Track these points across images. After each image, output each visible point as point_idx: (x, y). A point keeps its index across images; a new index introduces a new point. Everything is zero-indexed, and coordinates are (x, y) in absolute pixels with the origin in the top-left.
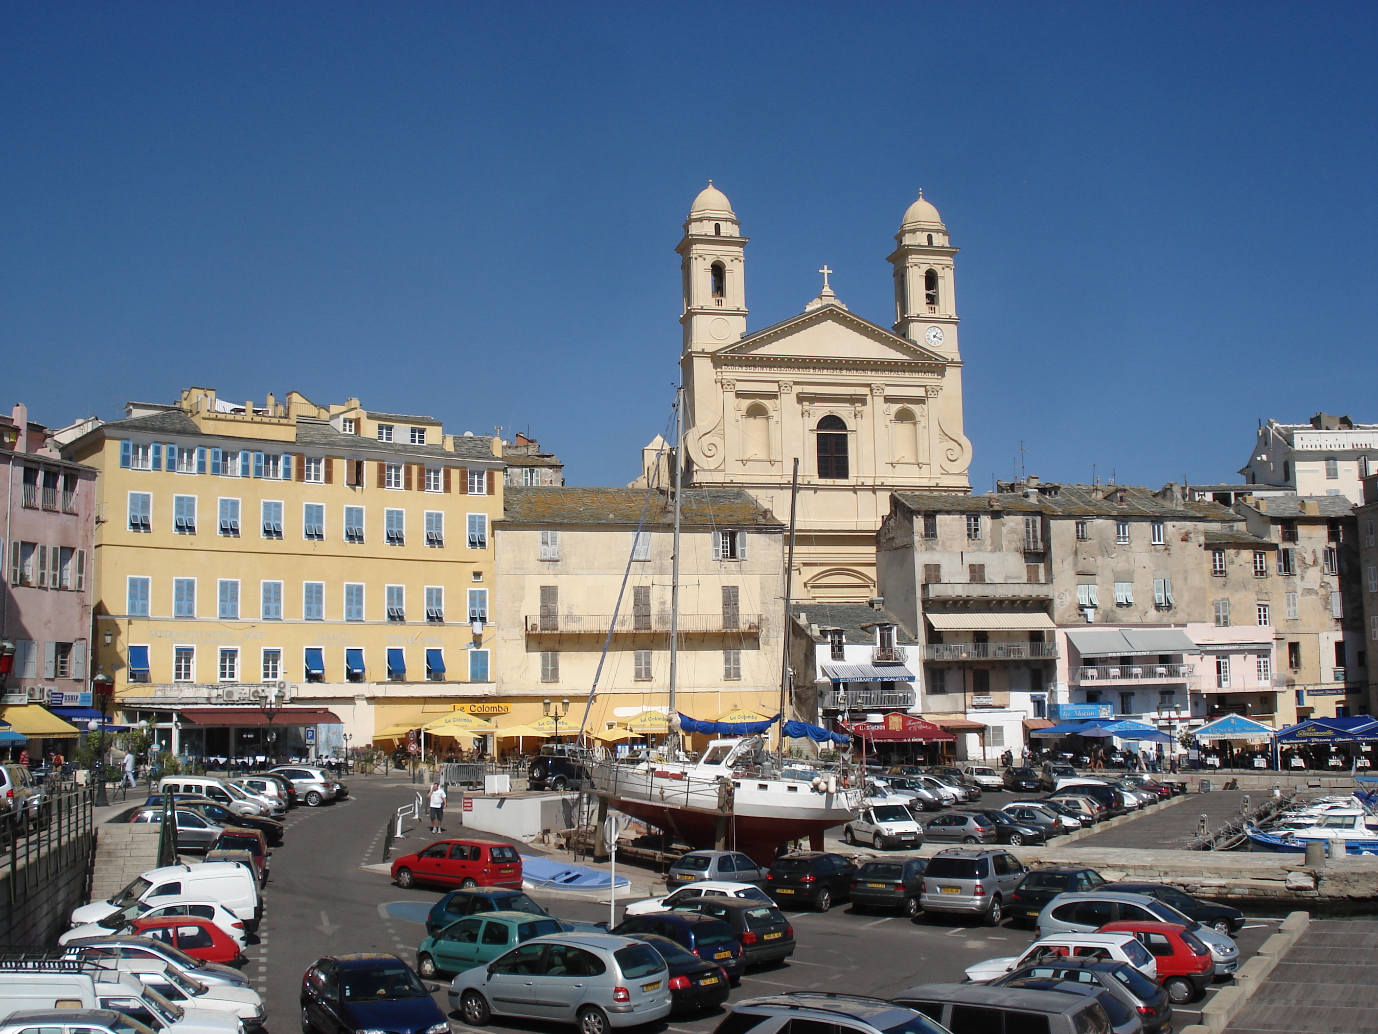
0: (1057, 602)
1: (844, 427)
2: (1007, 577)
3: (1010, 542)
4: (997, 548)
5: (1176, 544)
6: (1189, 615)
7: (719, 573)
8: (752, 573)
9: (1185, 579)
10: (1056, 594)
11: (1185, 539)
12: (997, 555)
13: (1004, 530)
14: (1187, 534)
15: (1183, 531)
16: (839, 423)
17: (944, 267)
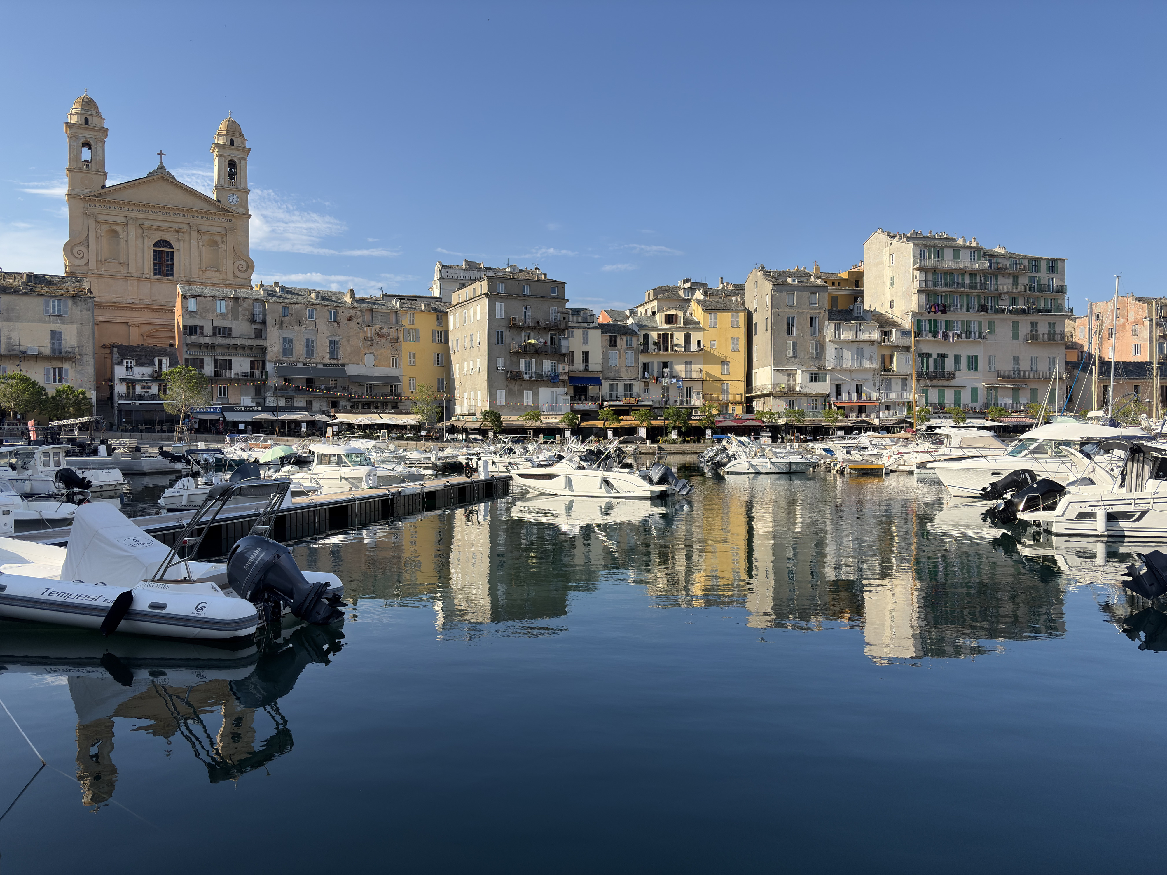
0: (269, 349)
1: (172, 248)
2: (241, 335)
3: (244, 315)
4: (236, 318)
5: (344, 321)
6: (350, 360)
7: (49, 322)
9: (348, 341)
10: (269, 345)
11: (350, 319)
12: (235, 322)
13: (240, 309)
14: (351, 317)
15: (349, 315)
16: (169, 245)
17: (240, 159)
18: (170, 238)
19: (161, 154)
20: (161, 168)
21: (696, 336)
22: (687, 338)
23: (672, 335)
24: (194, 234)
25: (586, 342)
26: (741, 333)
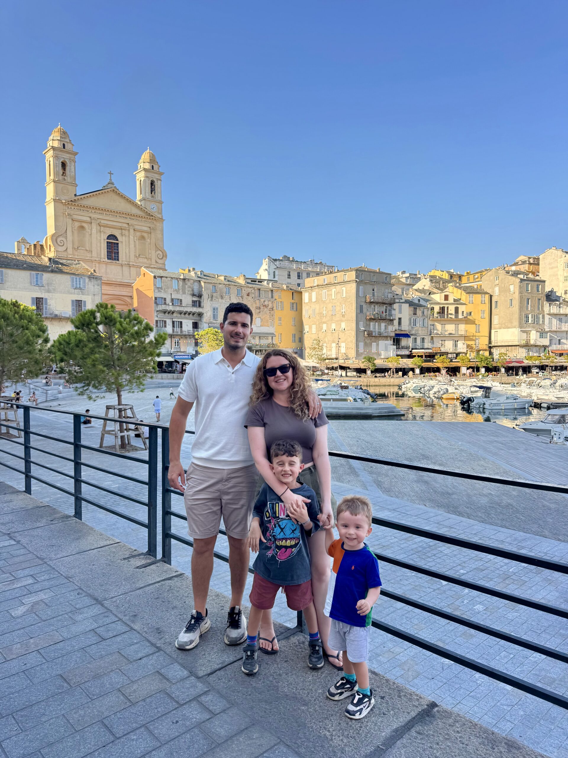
0: (205, 314)
1: (117, 240)
2: (187, 304)
3: (189, 291)
4: (184, 293)
5: (245, 296)
7: (74, 293)
8: (88, 295)
10: (204, 312)
11: (248, 294)
12: (184, 295)
13: (186, 286)
15: (248, 292)
16: (115, 238)
17: (158, 179)
18: (117, 233)
19: (111, 173)
20: (111, 183)
21: (461, 308)
22: (457, 310)
23: (448, 308)
24: (132, 231)
25: (400, 312)
26: (487, 308)
